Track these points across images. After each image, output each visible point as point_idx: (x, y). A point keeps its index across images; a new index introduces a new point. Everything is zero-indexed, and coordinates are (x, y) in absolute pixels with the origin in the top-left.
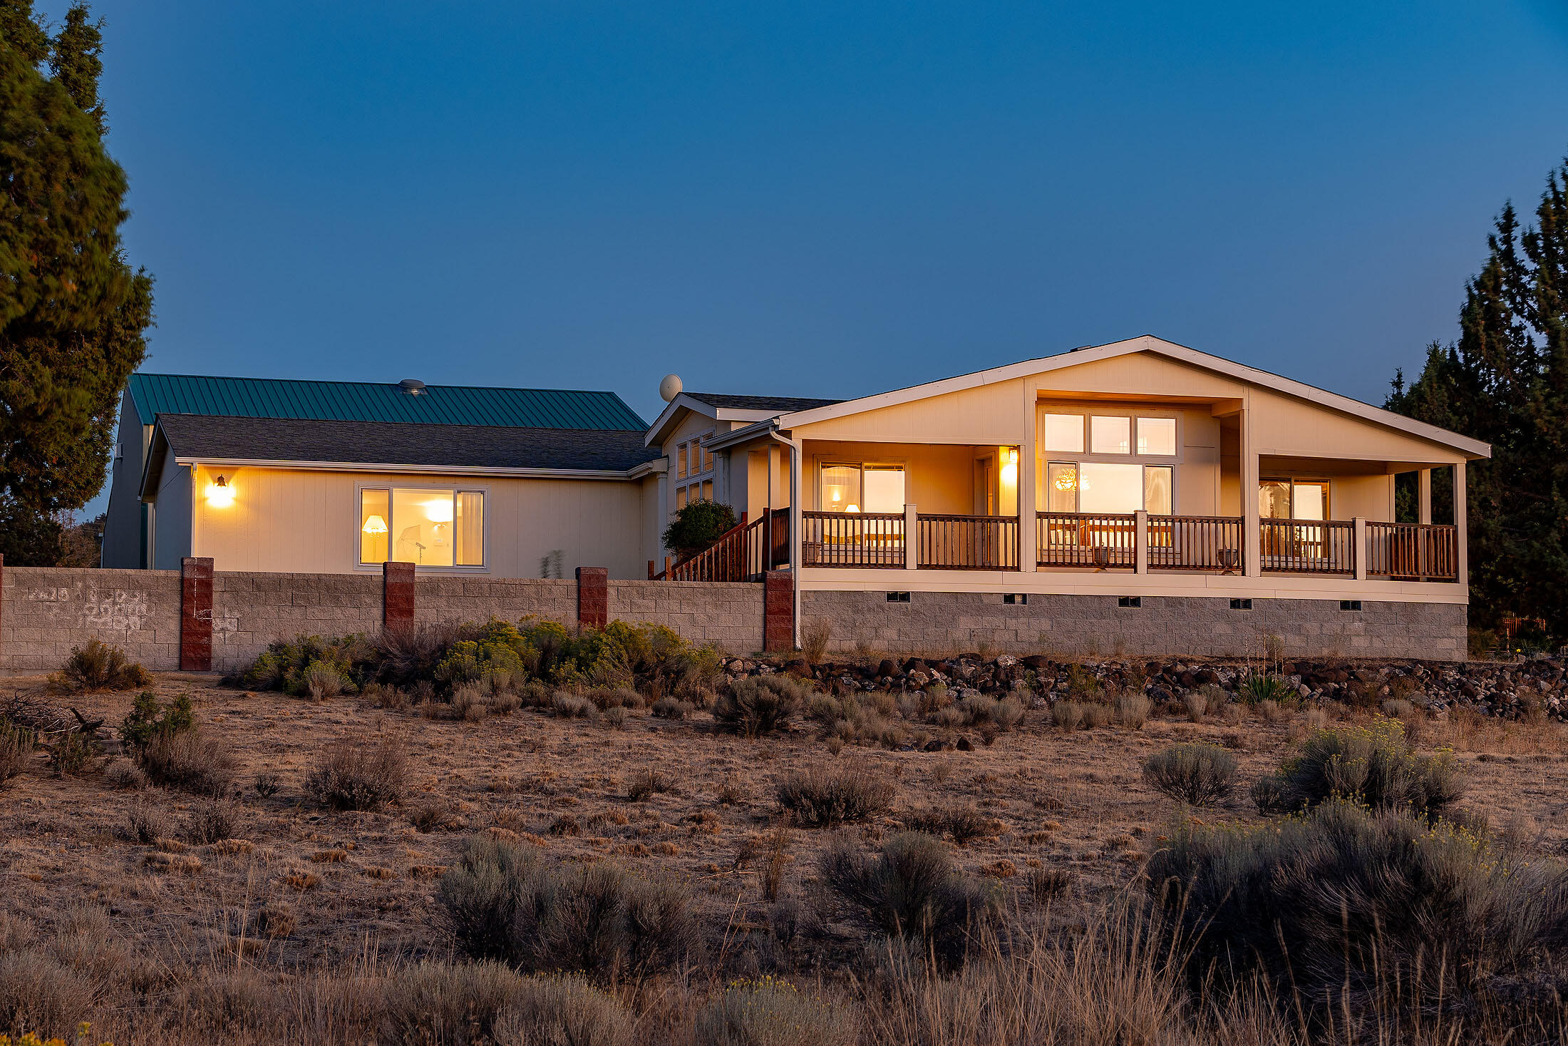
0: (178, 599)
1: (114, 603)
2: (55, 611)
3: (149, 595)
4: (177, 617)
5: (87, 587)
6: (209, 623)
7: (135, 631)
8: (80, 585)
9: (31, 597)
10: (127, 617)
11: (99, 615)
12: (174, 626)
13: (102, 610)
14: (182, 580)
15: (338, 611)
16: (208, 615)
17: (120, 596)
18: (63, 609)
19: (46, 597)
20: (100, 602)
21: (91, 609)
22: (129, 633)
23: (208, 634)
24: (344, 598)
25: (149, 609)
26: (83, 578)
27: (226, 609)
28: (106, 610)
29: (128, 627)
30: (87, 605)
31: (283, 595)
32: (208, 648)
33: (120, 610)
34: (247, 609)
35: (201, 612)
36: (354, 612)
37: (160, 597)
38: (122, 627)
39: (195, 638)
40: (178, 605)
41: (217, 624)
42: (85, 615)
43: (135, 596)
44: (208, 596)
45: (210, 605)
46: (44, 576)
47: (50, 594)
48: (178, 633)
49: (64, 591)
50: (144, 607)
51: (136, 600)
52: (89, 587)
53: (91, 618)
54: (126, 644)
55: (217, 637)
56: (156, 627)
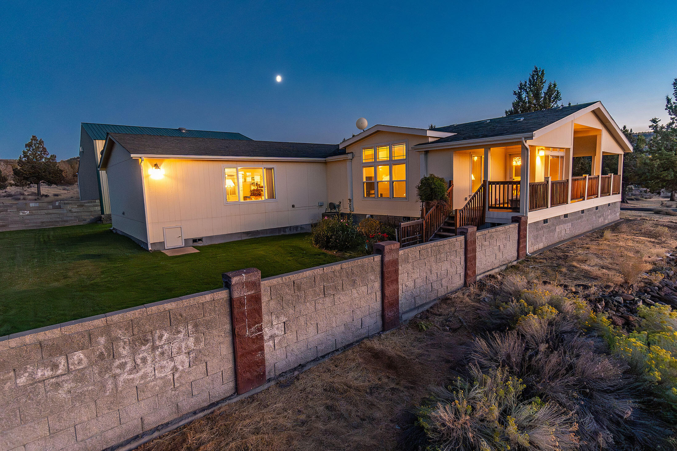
0: (226, 320)
1: (154, 348)
2: (66, 386)
3: (196, 326)
4: (228, 340)
5: (112, 341)
6: (260, 338)
7: (183, 371)
8: (102, 340)
9: (22, 381)
10: (172, 358)
11: (136, 368)
12: (226, 350)
13: (139, 361)
14: (231, 300)
15: (354, 291)
16: (260, 329)
17: (161, 337)
18: (80, 377)
19: (48, 373)
20: (134, 353)
21: (122, 366)
22: (177, 376)
23: (262, 349)
24: (358, 281)
25: (197, 340)
26: (107, 330)
27: (274, 317)
28: (144, 360)
29: (175, 369)
30: (117, 362)
31: (318, 290)
32: (262, 362)
33: (162, 353)
34: (291, 311)
35: (253, 329)
36: (364, 289)
37: (209, 325)
38: (168, 372)
40: (228, 327)
41: (267, 332)
42: (115, 377)
43: (179, 332)
44: (259, 311)
45: (261, 320)
46: (41, 344)
47: (55, 366)
48: (230, 357)
49: (80, 355)
50: (191, 342)
51: (181, 336)
52: (118, 339)
53: (125, 376)
54: (175, 389)
55: (268, 345)
56: (207, 359)
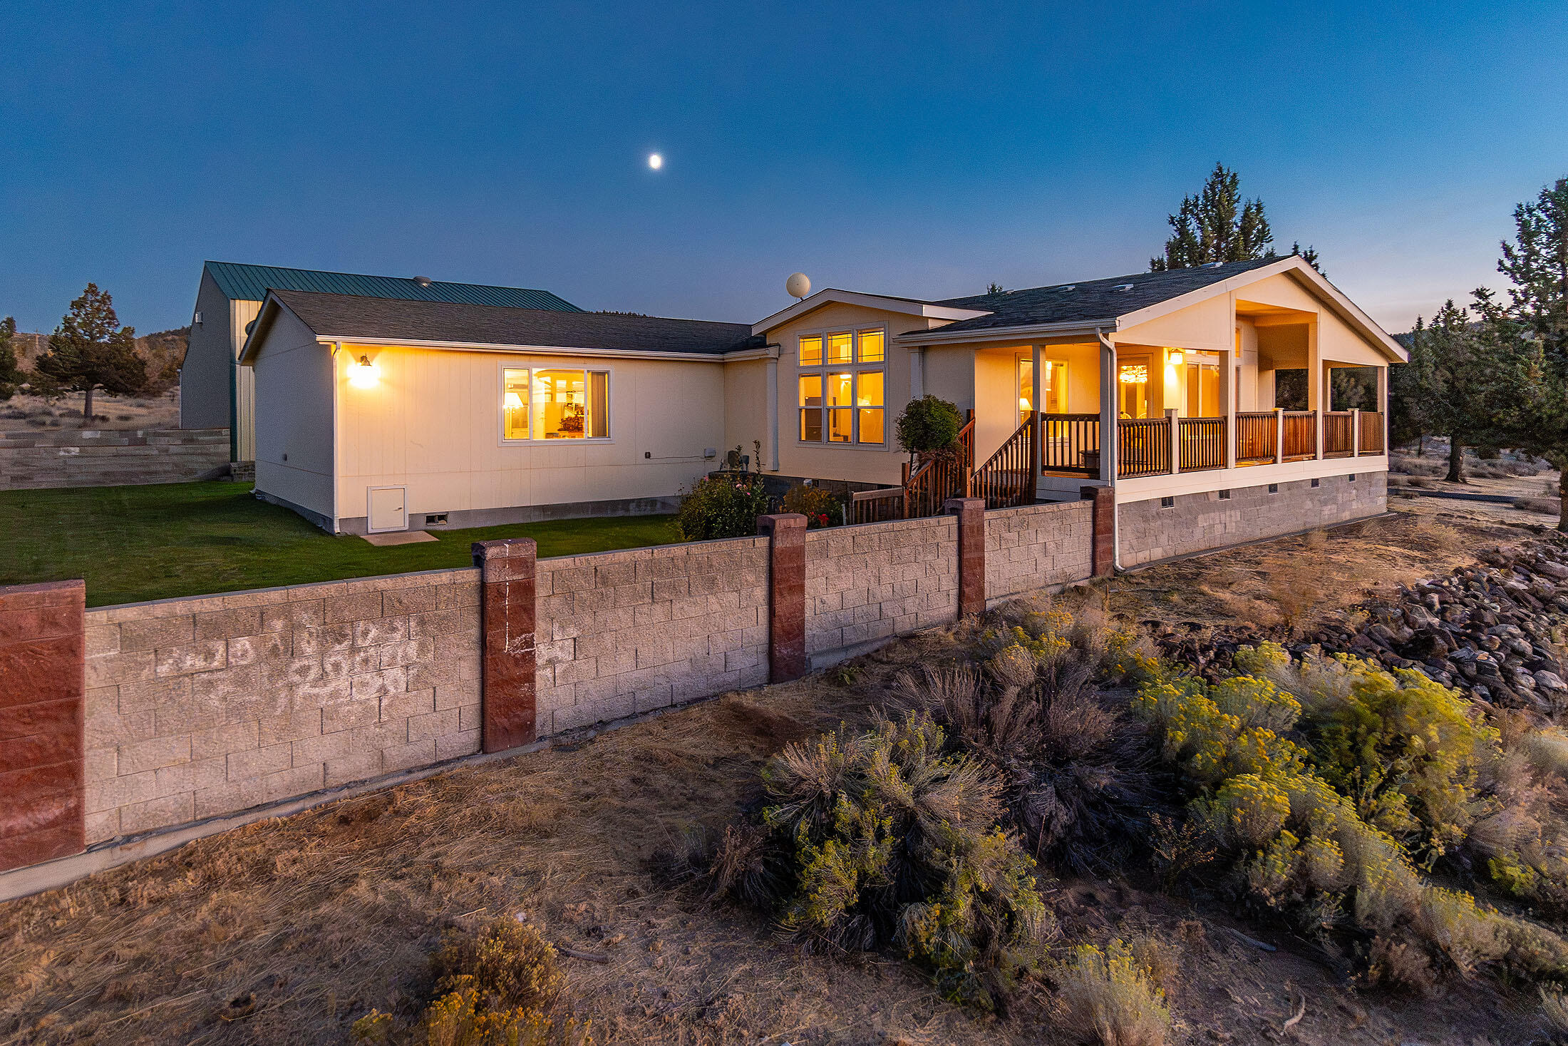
0: (473, 620)
1: (354, 650)
2: (223, 688)
3: (422, 622)
4: (475, 654)
5: (294, 628)
6: (529, 658)
7: (395, 697)
8: (278, 624)
9: (164, 669)
10: (379, 671)
11: (323, 678)
12: (468, 671)
13: (329, 668)
14: (483, 587)
15: (712, 599)
16: (530, 643)
17: (365, 633)
18: (242, 681)
19: (200, 663)
20: (323, 654)
21: (303, 671)
22: (385, 702)
23: (530, 678)
24: (720, 580)
25: (422, 648)
26: (286, 610)
27: (556, 626)
28: (337, 667)
29: (383, 690)
30: (297, 665)
31: (639, 587)
32: (530, 703)
33: (366, 661)
34: (588, 620)
35: (517, 641)
36: (733, 597)
37: (444, 624)
38: (372, 693)
39: (508, 690)
40: (474, 632)
41: (542, 652)
42: (291, 687)
43: (394, 629)
44: (529, 610)
45: (531, 628)
46: (194, 619)
47: (210, 655)
48: (476, 685)
49: (244, 643)
50: (412, 648)
51: (398, 636)
52: (301, 626)
53: (305, 689)
54: (381, 724)
55: (543, 676)
56: (435, 681)
